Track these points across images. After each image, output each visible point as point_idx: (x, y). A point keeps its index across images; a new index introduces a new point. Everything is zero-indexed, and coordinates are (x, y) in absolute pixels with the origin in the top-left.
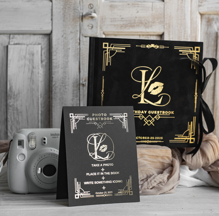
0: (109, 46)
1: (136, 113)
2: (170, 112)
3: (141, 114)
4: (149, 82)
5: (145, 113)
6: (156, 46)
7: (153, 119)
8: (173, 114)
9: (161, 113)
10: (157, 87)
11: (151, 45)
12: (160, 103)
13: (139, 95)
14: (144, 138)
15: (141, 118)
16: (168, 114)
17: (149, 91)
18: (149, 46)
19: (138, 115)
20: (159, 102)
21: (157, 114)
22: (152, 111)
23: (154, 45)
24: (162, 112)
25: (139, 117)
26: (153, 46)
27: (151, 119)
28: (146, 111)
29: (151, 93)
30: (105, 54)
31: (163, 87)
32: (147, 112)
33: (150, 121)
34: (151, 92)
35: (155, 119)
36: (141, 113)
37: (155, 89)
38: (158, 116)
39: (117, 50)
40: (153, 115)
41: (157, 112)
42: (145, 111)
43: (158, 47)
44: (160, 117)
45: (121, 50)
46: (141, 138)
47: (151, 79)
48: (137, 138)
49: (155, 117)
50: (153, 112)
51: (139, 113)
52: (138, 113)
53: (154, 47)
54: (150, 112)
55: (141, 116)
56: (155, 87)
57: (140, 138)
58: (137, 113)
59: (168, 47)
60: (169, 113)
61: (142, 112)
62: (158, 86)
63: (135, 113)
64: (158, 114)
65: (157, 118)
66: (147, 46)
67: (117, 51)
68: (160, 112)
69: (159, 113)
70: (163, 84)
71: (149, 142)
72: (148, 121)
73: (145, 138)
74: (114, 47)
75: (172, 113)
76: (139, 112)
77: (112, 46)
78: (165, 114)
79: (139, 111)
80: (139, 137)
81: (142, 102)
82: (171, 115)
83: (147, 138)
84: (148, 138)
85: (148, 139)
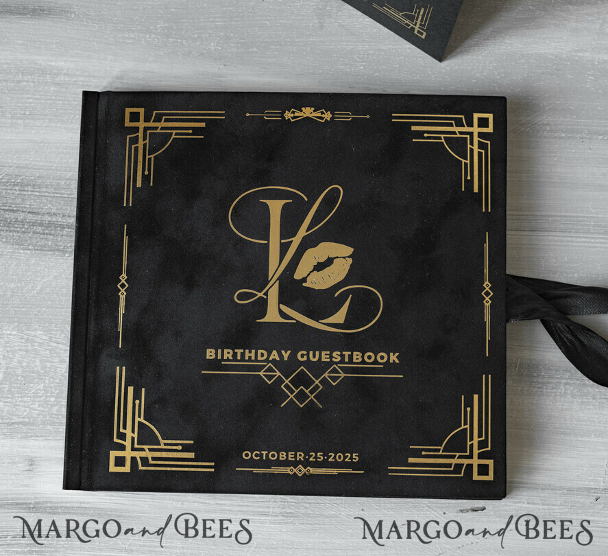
0: (147, 120)
1: (250, 357)
2: (382, 357)
3: (270, 364)
4: (296, 241)
5: (286, 359)
6: (319, 115)
7: (317, 382)
8: (397, 361)
9: (347, 360)
10: (329, 262)
11: (302, 111)
12: (342, 321)
13: (260, 292)
14: (283, 456)
15: (270, 377)
16: (376, 362)
17: (298, 275)
18: (293, 112)
19: (259, 368)
20: (340, 317)
21: (331, 363)
22: (311, 353)
23: (313, 109)
24: (351, 357)
25: (261, 373)
26: (308, 112)
27: (308, 382)
28: (289, 352)
29: (304, 284)
30: (133, 146)
31: (350, 261)
32: (293, 356)
33: (307, 391)
34: (304, 280)
35: (324, 382)
36: (267, 361)
37: (320, 267)
38: (335, 371)
39: (174, 132)
40: (319, 367)
41: (331, 357)
42: (283, 352)
43: (328, 116)
44: (343, 375)
45: (190, 131)
46: (273, 456)
47: (302, 232)
48: (256, 455)
49: (326, 375)
50: (314, 357)
51: (259, 358)
52: (256, 360)
53: (311, 116)
54: (302, 356)
55: (270, 370)
56: (322, 260)
57: (267, 455)
58: (253, 358)
59: (368, 117)
60: (380, 360)
61: (275, 355)
62: (332, 256)
63: (247, 358)
64: (336, 363)
65: (334, 379)
66: (288, 115)
67: (176, 134)
68: (342, 356)
69: (339, 359)
70: (350, 250)
71: (304, 470)
72: (297, 391)
73: (287, 456)
74: (166, 120)
75: (394, 358)
76: (262, 355)
77: (158, 119)
78: (363, 362)
79: (260, 352)
80: (264, 453)
81: (272, 316)
82: (389, 367)
83: (295, 457)
84: (300, 456)
85: (300, 462)
